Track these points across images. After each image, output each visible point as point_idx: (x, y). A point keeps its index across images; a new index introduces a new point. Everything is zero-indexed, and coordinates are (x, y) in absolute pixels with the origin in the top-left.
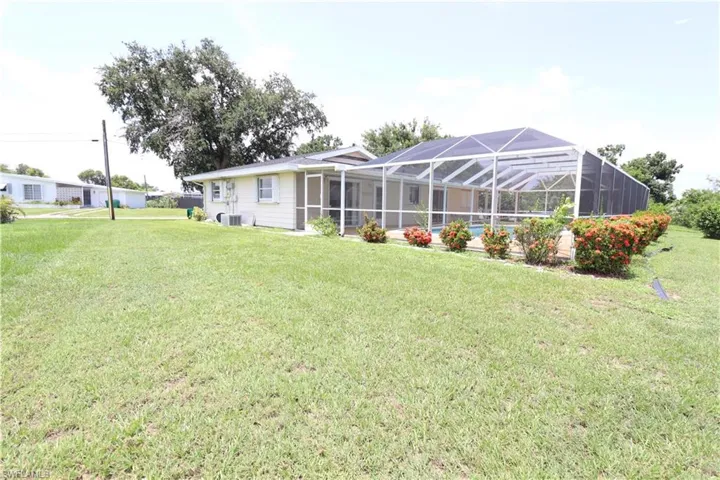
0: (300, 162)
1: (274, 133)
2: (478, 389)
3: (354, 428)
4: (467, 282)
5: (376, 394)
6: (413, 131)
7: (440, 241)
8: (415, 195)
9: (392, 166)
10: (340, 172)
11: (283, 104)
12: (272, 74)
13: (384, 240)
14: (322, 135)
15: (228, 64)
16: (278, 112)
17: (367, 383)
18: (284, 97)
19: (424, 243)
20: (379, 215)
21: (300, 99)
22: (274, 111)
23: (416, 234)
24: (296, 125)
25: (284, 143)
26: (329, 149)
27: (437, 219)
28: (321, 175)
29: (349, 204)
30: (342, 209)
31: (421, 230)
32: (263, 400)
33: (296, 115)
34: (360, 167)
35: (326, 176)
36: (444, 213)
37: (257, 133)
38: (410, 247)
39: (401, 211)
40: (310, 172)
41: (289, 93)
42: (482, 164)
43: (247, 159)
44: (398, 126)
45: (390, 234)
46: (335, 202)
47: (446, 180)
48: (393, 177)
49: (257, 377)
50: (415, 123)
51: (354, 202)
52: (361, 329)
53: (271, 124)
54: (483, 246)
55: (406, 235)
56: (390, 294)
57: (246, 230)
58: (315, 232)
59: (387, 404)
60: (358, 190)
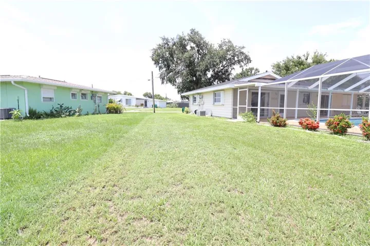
0: (235, 83)
1: (222, 69)
2: (355, 227)
3: (266, 231)
4: (347, 156)
5: (279, 215)
6: (307, 59)
7: (326, 127)
8: (307, 98)
9: (291, 82)
10: (258, 87)
11: (228, 54)
12: (222, 40)
13: (285, 126)
14: (248, 68)
15: (202, 39)
16: (225, 59)
17: (274, 207)
18: (228, 50)
19: (314, 128)
20: (282, 111)
21: (236, 50)
22: (223, 58)
23: (307, 122)
24: (234, 64)
25: (227, 74)
26: (252, 75)
27: (323, 114)
28: (247, 89)
29: (262, 105)
30: (259, 108)
31: (311, 120)
32: (216, 203)
33: (234, 59)
34: (271, 84)
35: (249, 90)
36: (329, 109)
37: (214, 70)
38: (303, 130)
39: (297, 108)
40: (241, 88)
41: (231, 48)
42: (360, 77)
43: (209, 83)
44: (295, 57)
45: (289, 122)
46: (254, 103)
47: (331, 88)
48: (292, 88)
49: (213, 191)
50: (308, 55)
51: (266, 104)
52: (270, 175)
53: (221, 65)
54: (361, 132)
55: (301, 123)
56: (289, 157)
57: (207, 118)
58: (242, 120)
59: (287, 222)
60: (269, 97)
